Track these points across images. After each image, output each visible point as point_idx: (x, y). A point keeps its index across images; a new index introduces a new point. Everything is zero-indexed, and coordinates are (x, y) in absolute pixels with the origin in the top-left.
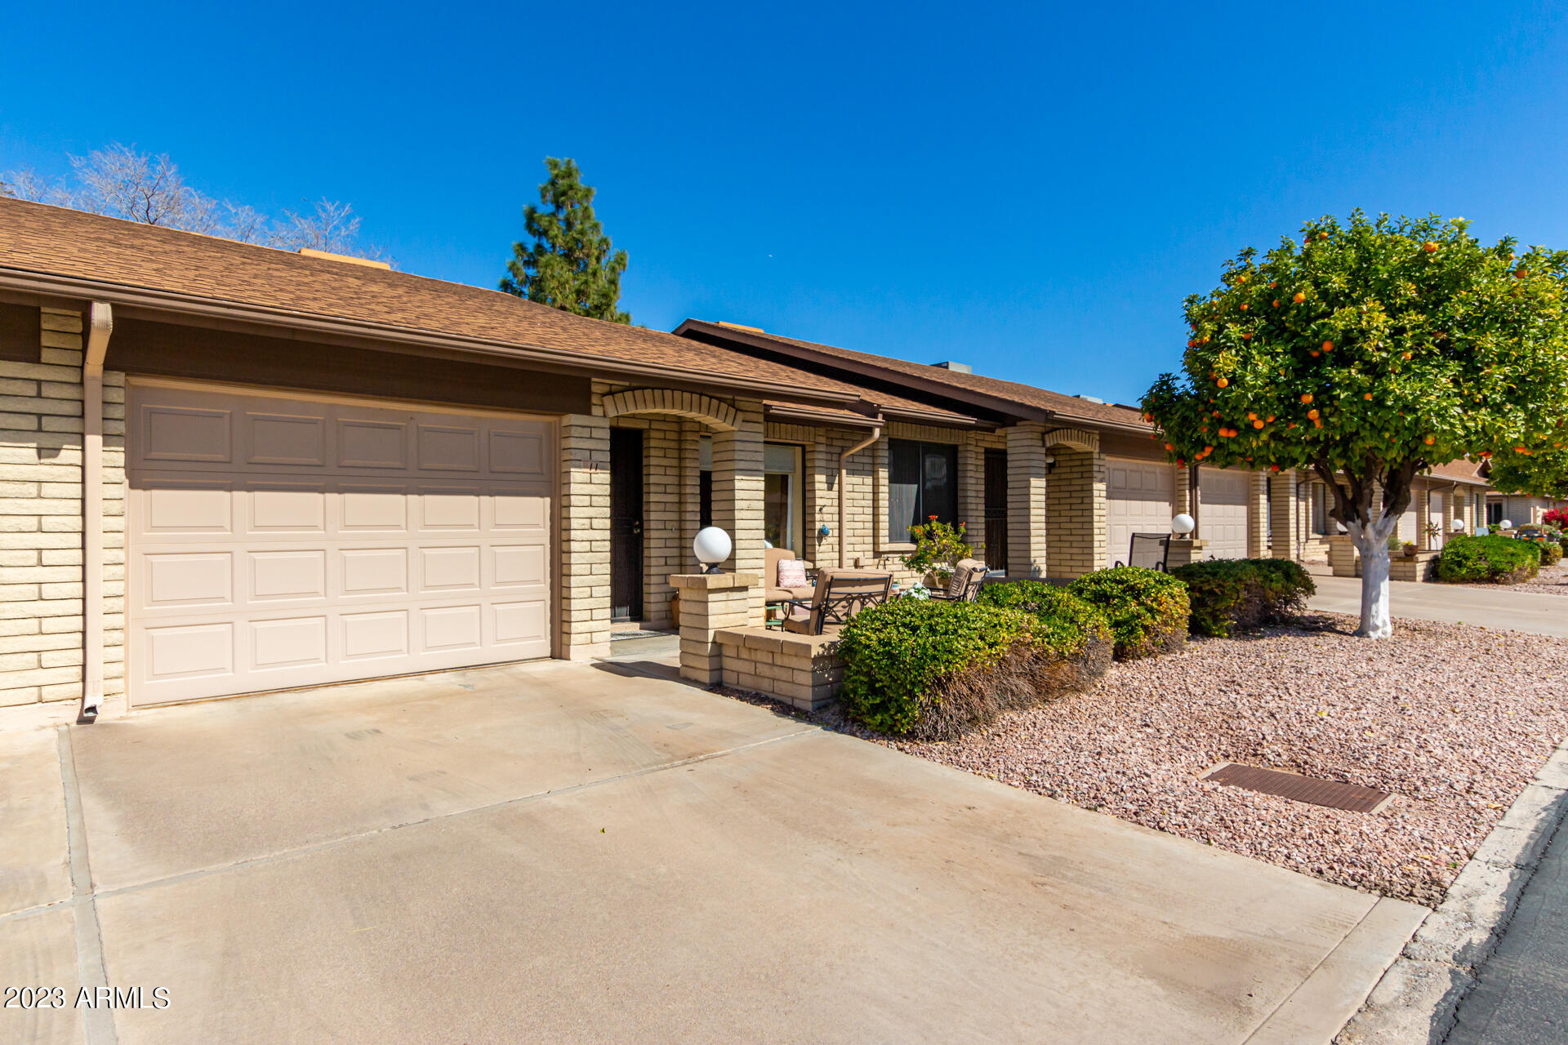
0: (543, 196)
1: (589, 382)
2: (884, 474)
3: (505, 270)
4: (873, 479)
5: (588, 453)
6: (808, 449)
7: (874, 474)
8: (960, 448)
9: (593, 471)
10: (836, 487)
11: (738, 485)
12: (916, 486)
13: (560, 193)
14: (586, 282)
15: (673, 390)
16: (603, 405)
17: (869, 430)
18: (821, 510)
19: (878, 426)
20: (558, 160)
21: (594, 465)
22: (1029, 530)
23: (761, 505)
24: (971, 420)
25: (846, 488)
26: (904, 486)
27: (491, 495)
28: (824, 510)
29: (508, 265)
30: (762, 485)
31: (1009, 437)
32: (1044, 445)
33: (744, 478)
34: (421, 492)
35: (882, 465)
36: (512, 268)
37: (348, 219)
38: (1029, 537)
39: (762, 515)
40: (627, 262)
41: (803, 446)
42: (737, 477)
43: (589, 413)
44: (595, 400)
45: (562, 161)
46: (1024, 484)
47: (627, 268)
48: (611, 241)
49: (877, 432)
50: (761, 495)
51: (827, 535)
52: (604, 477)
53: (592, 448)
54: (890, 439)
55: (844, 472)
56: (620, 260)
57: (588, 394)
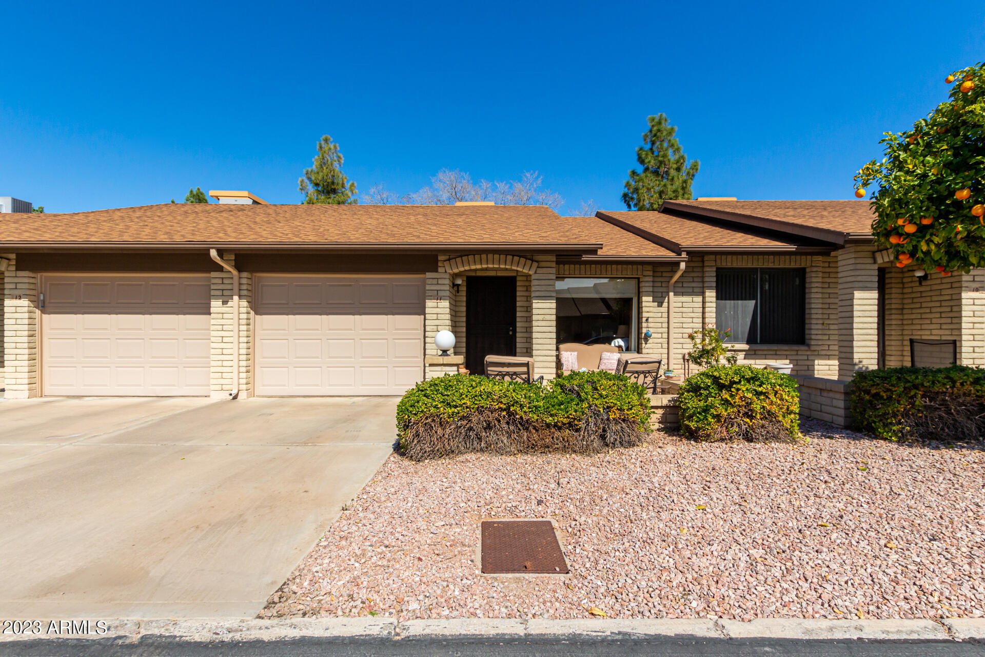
0: (645, 140)
1: (437, 256)
2: (711, 295)
3: (623, 187)
4: (703, 298)
5: (436, 292)
6: (641, 280)
7: (703, 294)
8: (808, 270)
9: (438, 301)
10: (665, 304)
11: (534, 305)
12: (754, 302)
13: (655, 136)
14: (665, 185)
15: (474, 255)
16: (444, 267)
17: (677, 264)
18: (647, 320)
19: (683, 261)
20: (655, 116)
21: (439, 298)
22: (853, 335)
23: (554, 317)
24: (792, 248)
25: (672, 305)
26: (740, 302)
27: (393, 315)
28: (650, 320)
29: (624, 184)
30: (554, 305)
31: (840, 258)
32: (875, 262)
33: (539, 301)
34: (360, 314)
35: (710, 288)
36: (628, 185)
37: (537, 178)
38: (852, 341)
39: (554, 323)
40: (699, 168)
41: (638, 279)
42: (534, 301)
43: (437, 271)
44: (440, 264)
45: (657, 117)
46: (848, 297)
47: (698, 171)
48: (686, 156)
49: (683, 266)
50: (554, 311)
51: (650, 337)
52: (445, 304)
53: (438, 289)
54: (717, 268)
55: (671, 294)
56: (695, 167)
57: (437, 261)
